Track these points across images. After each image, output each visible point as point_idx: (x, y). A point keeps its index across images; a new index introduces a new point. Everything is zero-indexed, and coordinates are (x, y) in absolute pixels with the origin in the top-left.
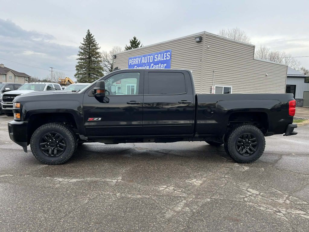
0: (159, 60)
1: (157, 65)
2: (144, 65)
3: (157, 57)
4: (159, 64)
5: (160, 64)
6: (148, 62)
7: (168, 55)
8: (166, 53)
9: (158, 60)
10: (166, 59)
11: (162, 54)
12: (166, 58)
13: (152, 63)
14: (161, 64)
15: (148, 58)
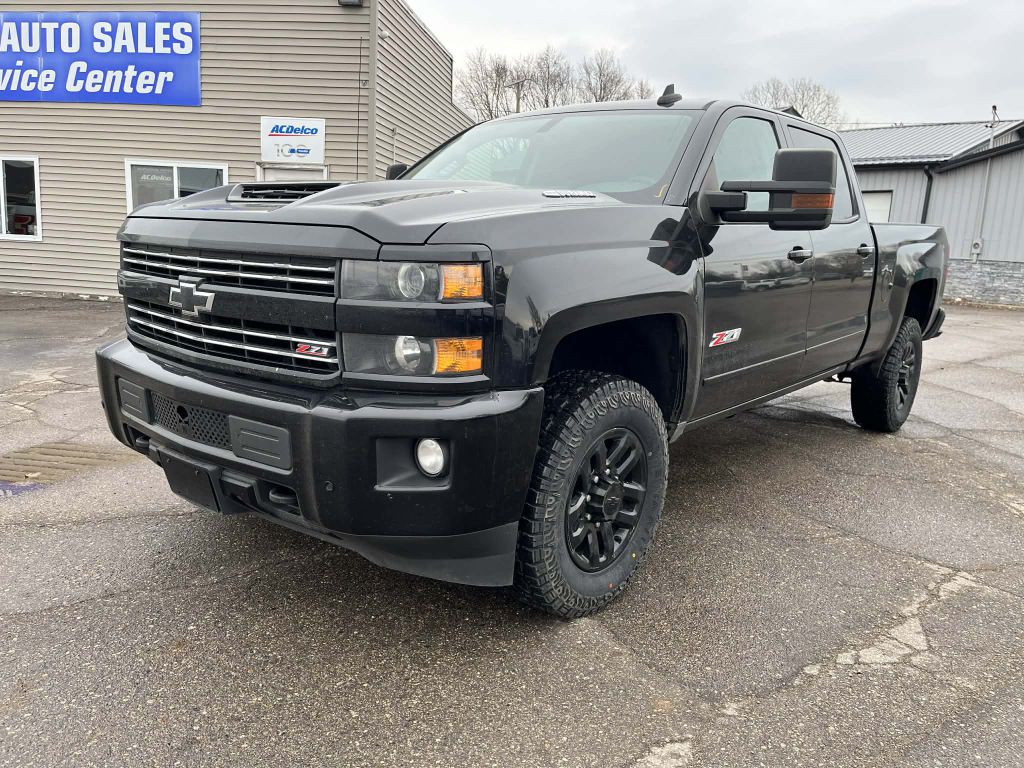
0: (124, 47)
1: (110, 74)
2: (19, 63)
3: (113, 34)
4: (124, 70)
5: (132, 67)
6: (50, 48)
7: (177, 34)
8: (167, 25)
9: (118, 49)
10: (168, 50)
11: (142, 27)
12: (166, 44)
13: (74, 57)
14: (139, 70)
15: (43, 32)
